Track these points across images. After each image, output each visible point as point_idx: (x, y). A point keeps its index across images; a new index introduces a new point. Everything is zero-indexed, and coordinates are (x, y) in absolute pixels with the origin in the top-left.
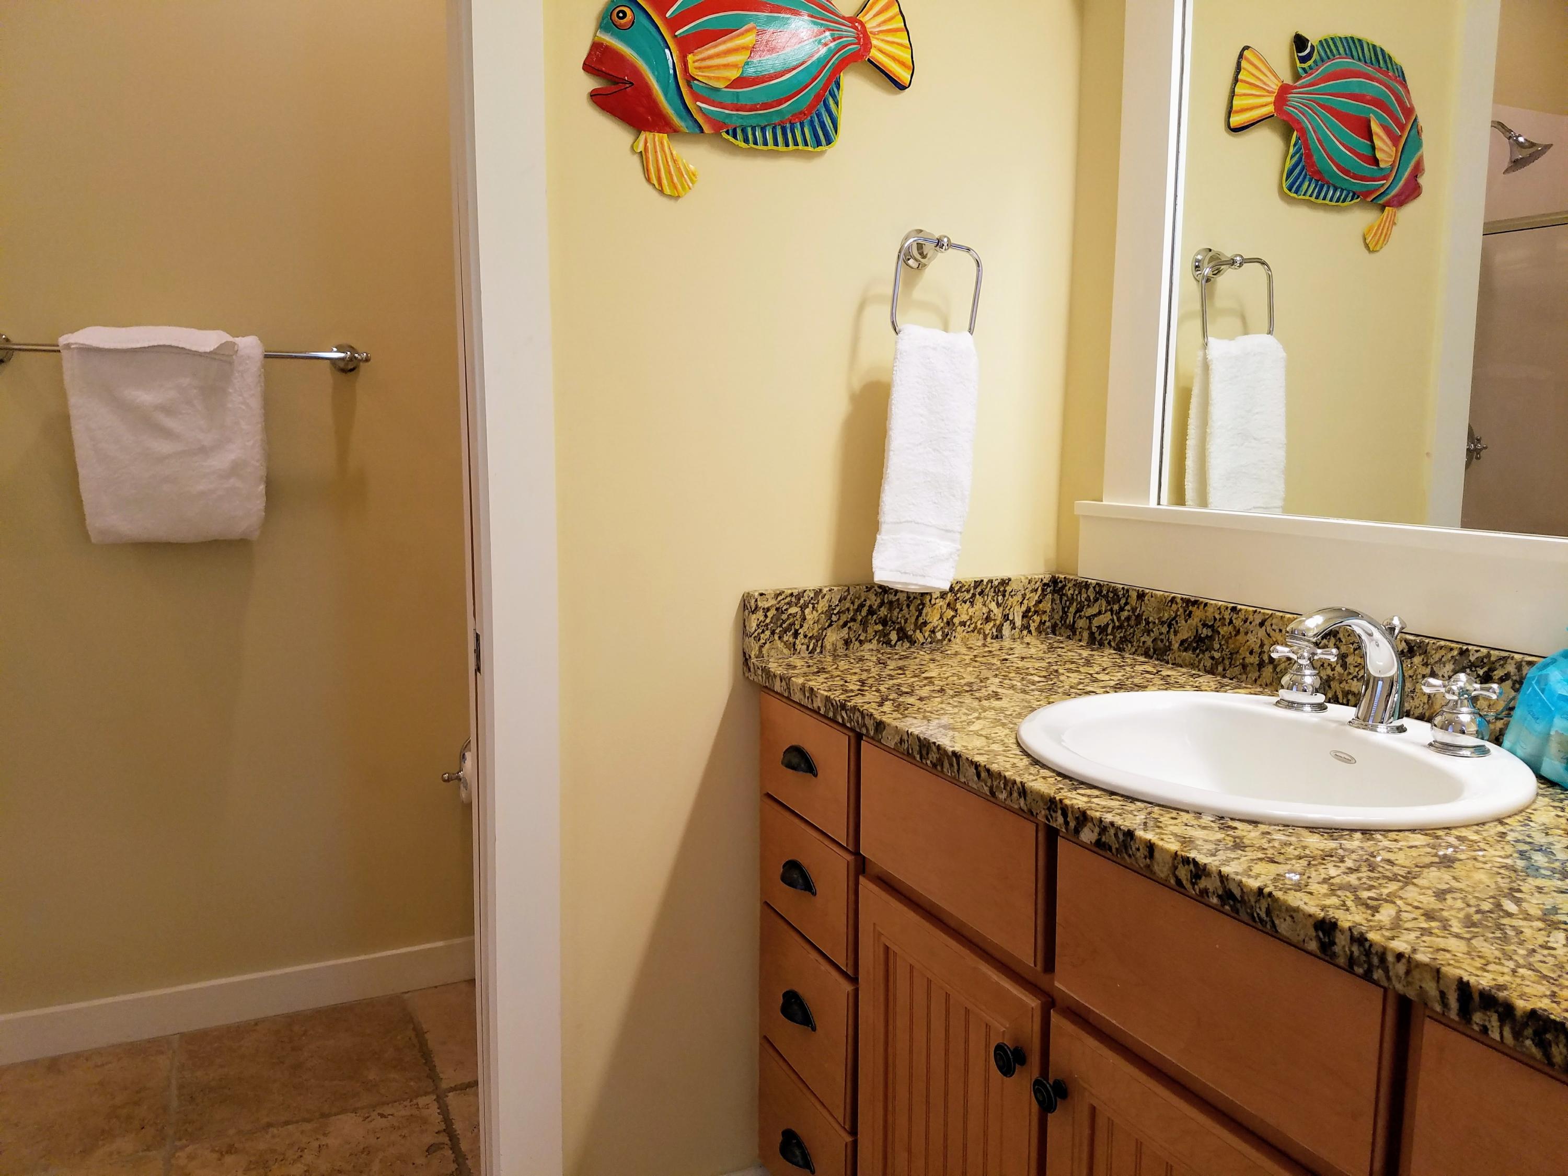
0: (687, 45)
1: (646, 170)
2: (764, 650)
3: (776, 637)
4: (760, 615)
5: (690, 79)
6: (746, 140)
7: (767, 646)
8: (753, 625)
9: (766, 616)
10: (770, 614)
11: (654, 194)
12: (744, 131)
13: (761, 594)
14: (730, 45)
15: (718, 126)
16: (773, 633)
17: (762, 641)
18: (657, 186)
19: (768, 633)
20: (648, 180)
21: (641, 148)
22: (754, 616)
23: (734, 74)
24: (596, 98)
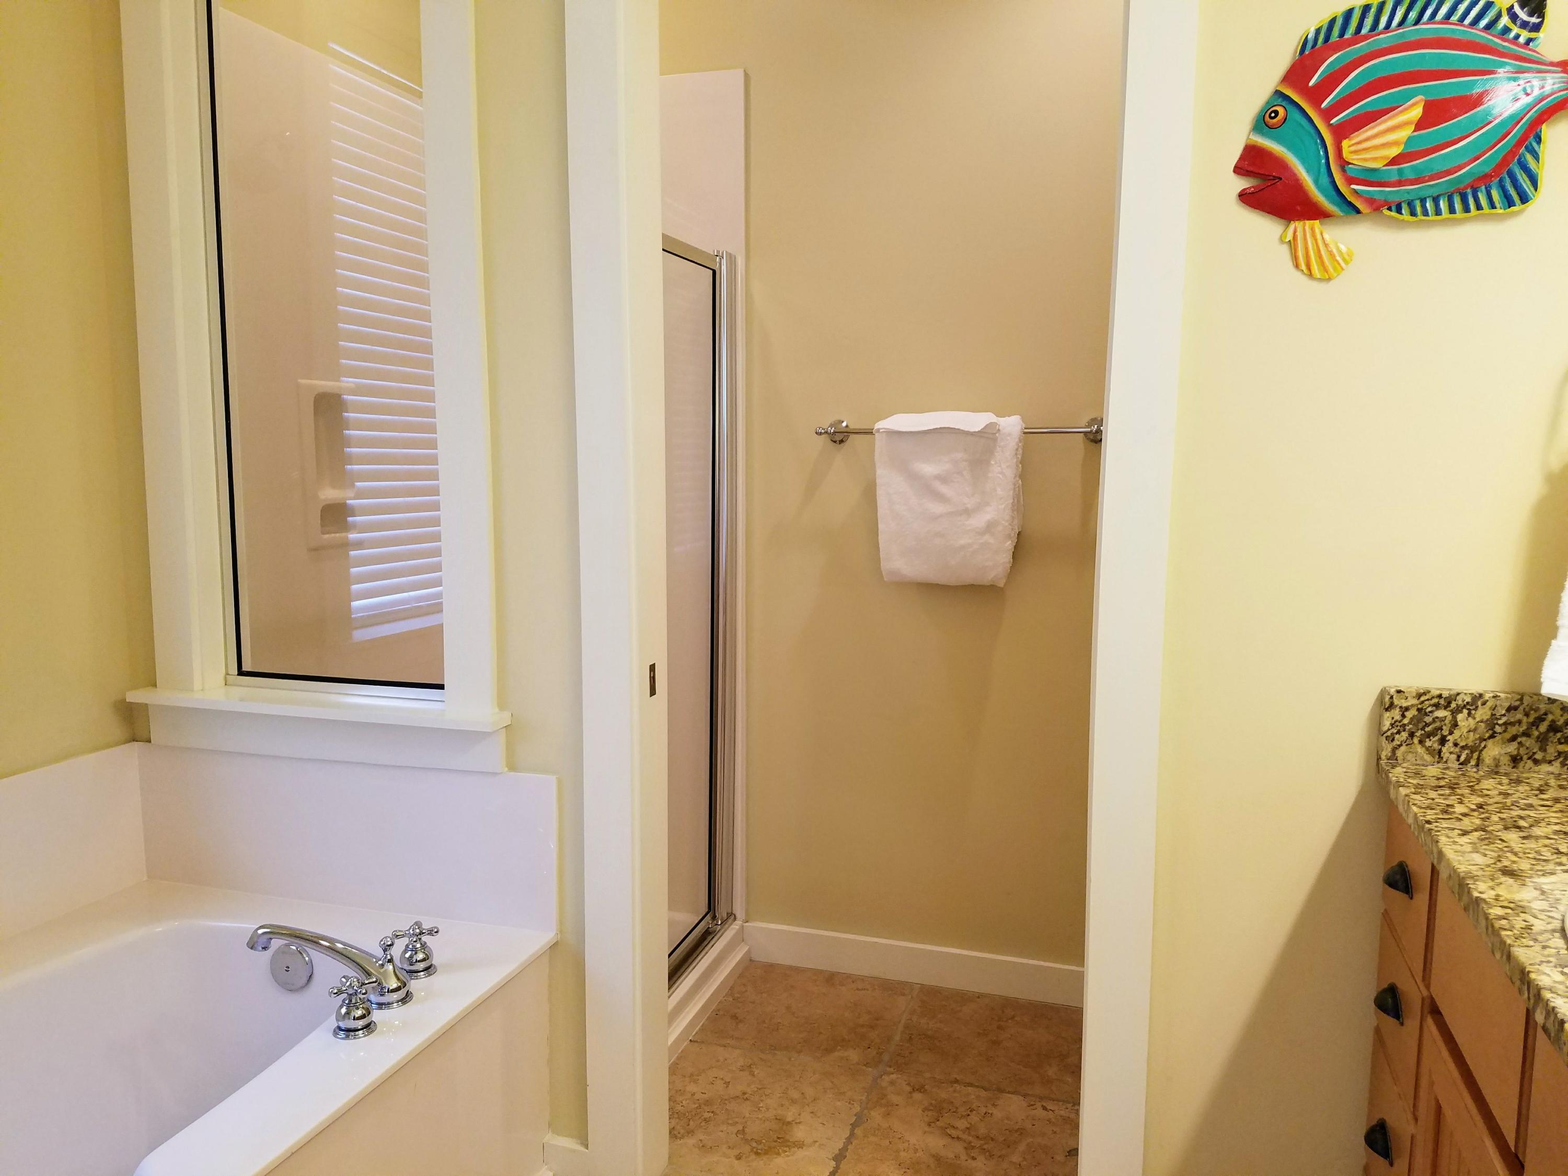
0: (1342, 132)
1: (1295, 258)
2: (1399, 753)
3: (1416, 740)
4: (1396, 714)
5: (1344, 164)
6: (1413, 213)
7: (1403, 748)
8: (1387, 724)
9: (1403, 716)
10: (1409, 715)
11: (1303, 279)
12: (1410, 204)
13: (1399, 692)
14: (1390, 123)
15: (1376, 206)
16: (1412, 735)
17: (1396, 742)
18: (1305, 271)
19: (1404, 735)
20: (1297, 266)
21: (1289, 237)
22: (1387, 714)
23: (1394, 152)
24: (1245, 197)
